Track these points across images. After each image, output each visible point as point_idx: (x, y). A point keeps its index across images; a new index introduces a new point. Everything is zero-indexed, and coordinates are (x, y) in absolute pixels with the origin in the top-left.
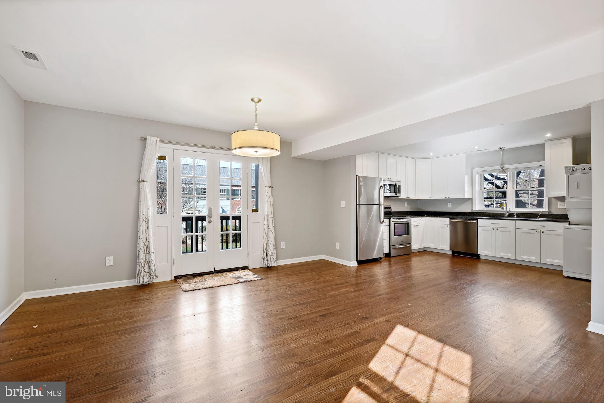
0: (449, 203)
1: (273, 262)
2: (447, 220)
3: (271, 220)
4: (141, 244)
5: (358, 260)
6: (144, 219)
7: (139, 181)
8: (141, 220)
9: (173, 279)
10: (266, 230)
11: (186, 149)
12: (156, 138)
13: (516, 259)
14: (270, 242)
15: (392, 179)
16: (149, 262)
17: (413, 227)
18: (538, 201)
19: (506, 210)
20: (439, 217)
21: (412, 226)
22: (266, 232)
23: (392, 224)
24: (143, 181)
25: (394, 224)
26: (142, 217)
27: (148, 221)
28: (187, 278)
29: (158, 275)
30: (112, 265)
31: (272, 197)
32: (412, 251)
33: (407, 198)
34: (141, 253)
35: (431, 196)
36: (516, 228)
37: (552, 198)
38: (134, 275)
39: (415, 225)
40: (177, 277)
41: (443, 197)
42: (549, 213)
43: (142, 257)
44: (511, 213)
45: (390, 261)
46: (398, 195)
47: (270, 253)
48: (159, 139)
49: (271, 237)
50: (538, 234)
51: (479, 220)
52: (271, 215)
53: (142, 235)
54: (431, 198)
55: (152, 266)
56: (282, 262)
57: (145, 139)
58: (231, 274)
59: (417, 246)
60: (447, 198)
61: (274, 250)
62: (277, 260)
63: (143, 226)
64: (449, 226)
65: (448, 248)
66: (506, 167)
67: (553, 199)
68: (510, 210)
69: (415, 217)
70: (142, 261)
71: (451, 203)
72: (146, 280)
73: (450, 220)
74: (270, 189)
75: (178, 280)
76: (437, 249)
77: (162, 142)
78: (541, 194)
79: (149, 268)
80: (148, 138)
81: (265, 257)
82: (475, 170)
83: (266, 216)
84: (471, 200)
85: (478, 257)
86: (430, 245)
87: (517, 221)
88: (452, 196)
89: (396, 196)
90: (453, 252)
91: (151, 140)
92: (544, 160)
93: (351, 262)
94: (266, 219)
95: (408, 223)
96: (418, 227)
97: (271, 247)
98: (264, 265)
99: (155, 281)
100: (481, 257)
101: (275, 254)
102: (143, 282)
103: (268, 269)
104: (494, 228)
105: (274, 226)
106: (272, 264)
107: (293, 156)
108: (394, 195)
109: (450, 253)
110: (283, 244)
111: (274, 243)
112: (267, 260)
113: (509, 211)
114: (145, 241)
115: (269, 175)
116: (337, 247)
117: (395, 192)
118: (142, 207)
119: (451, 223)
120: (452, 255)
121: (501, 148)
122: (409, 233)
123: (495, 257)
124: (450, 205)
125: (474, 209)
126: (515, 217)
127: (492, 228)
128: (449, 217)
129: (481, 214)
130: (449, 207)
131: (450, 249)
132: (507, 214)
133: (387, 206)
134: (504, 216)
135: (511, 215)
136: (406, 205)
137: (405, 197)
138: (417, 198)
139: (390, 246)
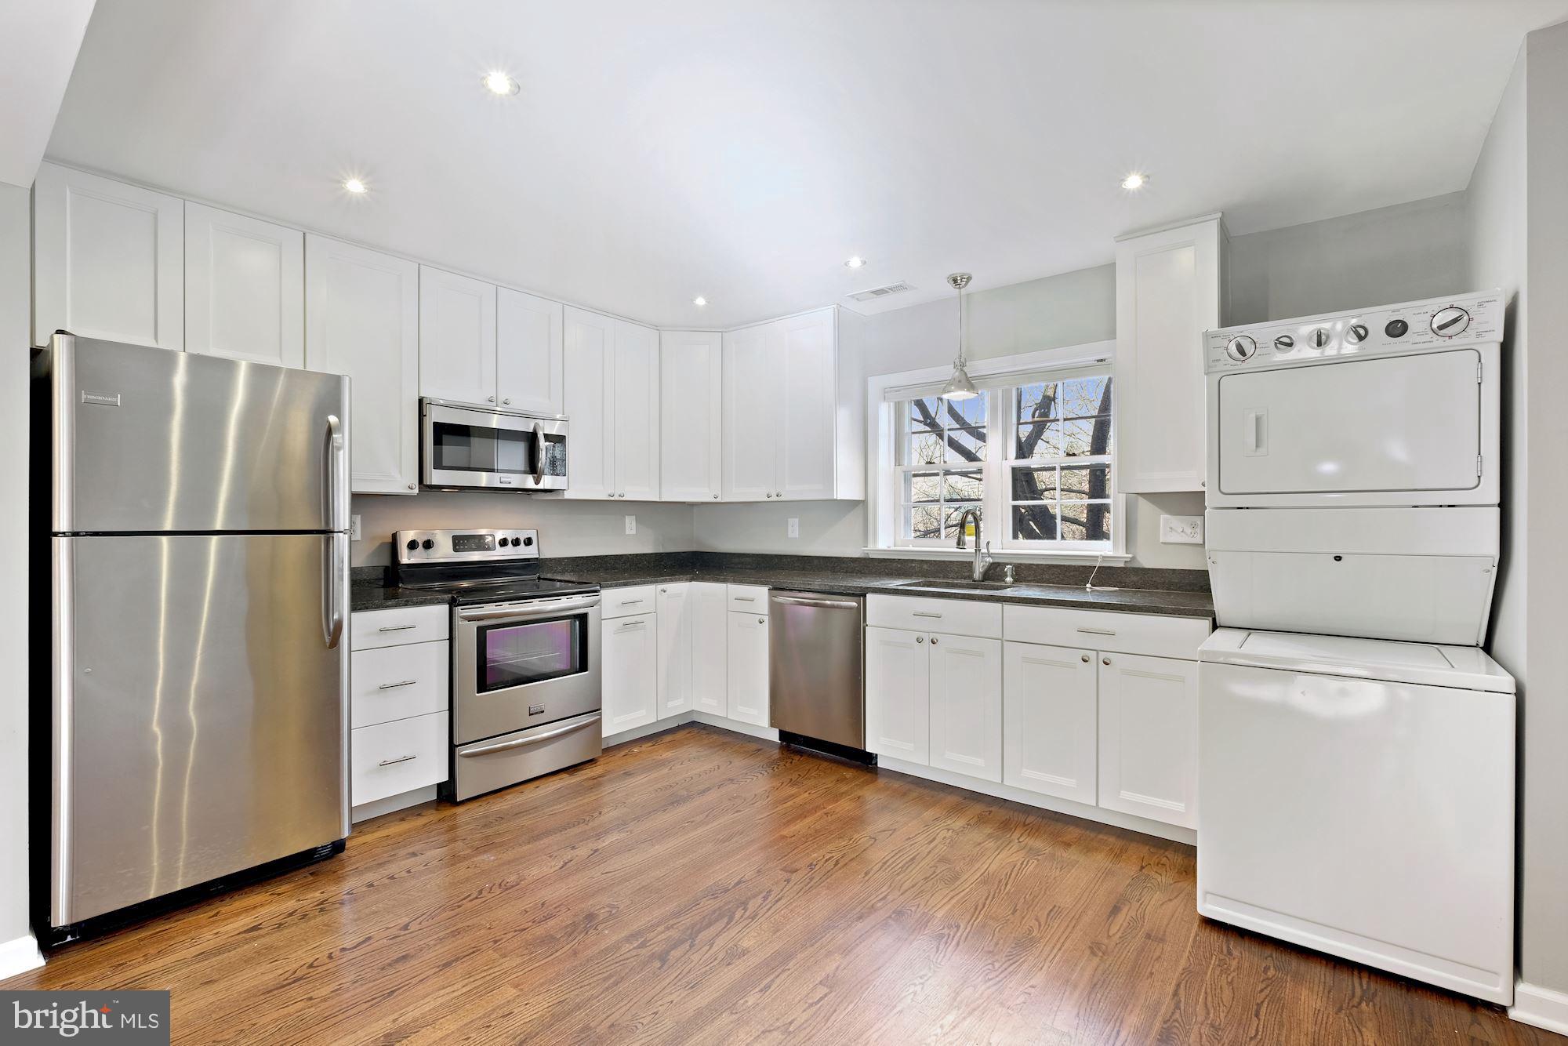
0: (792, 522)
2: (760, 594)
13: (1003, 782)
15: (517, 405)
17: (611, 635)
18: (1091, 508)
19: (978, 549)
20: (735, 583)
21: (608, 629)
23: (468, 630)
25: (482, 632)
33: (609, 498)
35: (719, 494)
37: (1140, 499)
39: (625, 620)
41: (755, 493)
42: (1129, 565)
44: (996, 561)
45: (452, 828)
46: (554, 481)
50: (1089, 670)
51: (871, 598)
59: (641, 713)
60: (774, 498)
64: (766, 619)
65: (764, 720)
66: (978, 367)
67: (1142, 502)
68: (991, 551)
71: (797, 520)
73: (771, 596)
76: (727, 719)
78: (1098, 481)
82: (876, 384)
84: (859, 506)
85: (867, 761)
86: (705, 701)
88: (791, 492)
90: (783, 735)
92: (1112, 334)
96: (637, 631)
100: (881, 764)
104: (924, 637)
109: (774, 736)
113: (989, 555)
117: (533, 468)
119: (773, 607)
120: (780, 747)
121: (955, 281)
122: (583, 667)
123: (929, 767)
124: (794, 528)
125: (871, 547)
126: (1009, 579)
127: (916, 635)
128: (763, 583)
129: (894, 565)
130: (790, 535)
131: (772, 725)
132: (978, 571)
133: (510, 535)
134: (971, 577)
135: (994, 573)
136: (630, 525)
137: (603, 496)
138: (667, 497)
139: (452, 748)
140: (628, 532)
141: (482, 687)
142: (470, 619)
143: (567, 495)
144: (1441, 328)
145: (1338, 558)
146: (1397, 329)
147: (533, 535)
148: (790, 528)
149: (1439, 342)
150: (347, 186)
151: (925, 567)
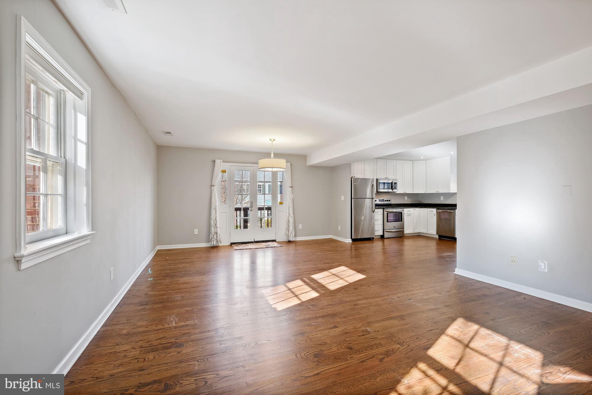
1: (292, 238)
2: (434, 210)
3: (291, 209)
4: (213, 223)
5: (353, 238)
6: (214, 208)
7: (211, 186)
8: (213, 208)
9: (230, 244)
10: (288, 216)
11: (236, 165)
12: (220, 160)
14: (290, 224)
15: (390, 178)
16: (216, 233)
17: (406, 216)
20: (429, 208)
22: (288, 218)
23: (385, 213)
24: (213, 186)
25: (387, 213)
26: (213, 207)
27: (216, 209)
28: (238, 244)
29: (222, 241)
30: (197, 234)
31: (292, 194)
32: (405, 235)
33: (405, 193)
34: (213, 227)
38: (209, 240)
39: (408, 214)
40: (232, 244)
41: (433, 191)
43: (213, 230)
45: (383, 242)
47: (290, 231)
48: (222, 161)
49: (291, 220)
52: (291, 206)
53: (213, 217)
54: (425, 193)
55: (218, 236)
56: (299, 239)
57: (215, 161)
58: (264, 244)
59: (411, 231)
60: (437, 192)
61: (293, 230)
62: (295, 237)
63: (213, 212)
65: (435, 233)
69: (408, 208)
70: (213, 232)
72: (214, 243)
73: (437, 210)
74: (291, 188)
75: (232, 245)
76: (428, 233)
77: (224, 162)
79: (217, 237)
80: (216, 160)
81: (287, 234)
83: (288, 207)
85: (455, 239)
86: (423, 230)
88: (441, 191)
90: (439, 236)
91: (218, 162)
93: (347, 239)
94: (288, 208)
95: (401, 213)
96: (411, 216)
97: (291, 228)
98: (286, 240)
99: (220, 245)
101: (294, 232)
102: (213, 244)
103: (289, 242)
105: (294, 213)
106: (291, 239)
107: (308, 165)
109: (437, 237)
110: (300, 226)
111: (293, 225)
112: (288, 236)
114: (214, 221)
115: (290, 179)
116: (339, 229)
118: (213, 201)
119: (437, 212)
120: (439, 239)
122: (401, 221)
124: (442, 198)
128: (436, 208)
130: (441, 200)
131: (437, 234)
133: (387, 199)
136: (406, 198)
137: (402, 192)
138: (414, 193)
139: (384, 230)
140: (406, 199)
141: (387, 222)
143: (397, 193)
147: (390, 199)
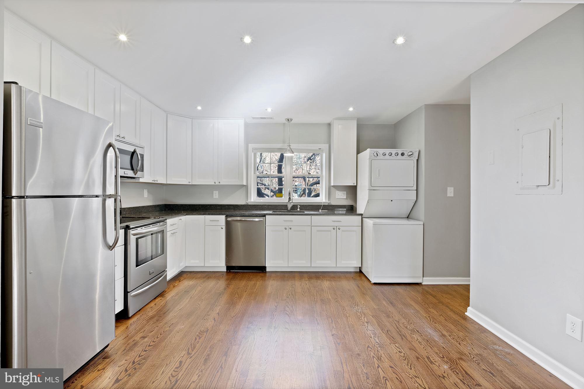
0: (214, 192)
2: (222, 219)
13: (312, 266)
15: (127, 140)
17: (169, 238)
19: (290, 201)
20: (208, 214)
21: (168, 235)
23: (132, 240)
25: (137, 239)
33: (153, 182)
35: (190, 181)
36: (312, 225)
39: (172, 231)
42: (329, 204)
44: (294, 204)
46: (139, 174)
50: (335, 231)
51: (267, 216)
54: (190, 184)
64: (224, 227)
65: (222, 264)
67: (332, 188)
68: (293, 201)
69: (171, 218)
71: (216, 192)
76: (204, 266)
82: (250, 146)
84: (244, 187)
85: (263, 269)
86: (192, 261)
87: (313, 217)
88: (224, 182)
89: (133, 175)
90: (228, 268)
95: (163, 233)
96: (175, 235)
100: (268, 270)
104: (287, 227)
108: (130, 173)
109: (224, 269)
117: (133, 168)
119: (227, 223)
120: (227, 271)
121: (288, 120)
122: (163, 252)
123: (288, 267)
125: (249, 201)
126: (298, 209)
127: (284, 227)
129: (258, 207)
130: (214, 197)
131: (225, 265)
132: (289, 207)
134: (287, 209)
135: (294, 207)
136: (146, 194)
138: (169, 182)
139: (127, 293)
141: (137, 265)
142: (134, 235)
144: (410, 155)
145: (392, 201)
146: (403, 154)
148: (214, 195)
149: (409, 158)
150: (119, 37)
151: (270, 207)
